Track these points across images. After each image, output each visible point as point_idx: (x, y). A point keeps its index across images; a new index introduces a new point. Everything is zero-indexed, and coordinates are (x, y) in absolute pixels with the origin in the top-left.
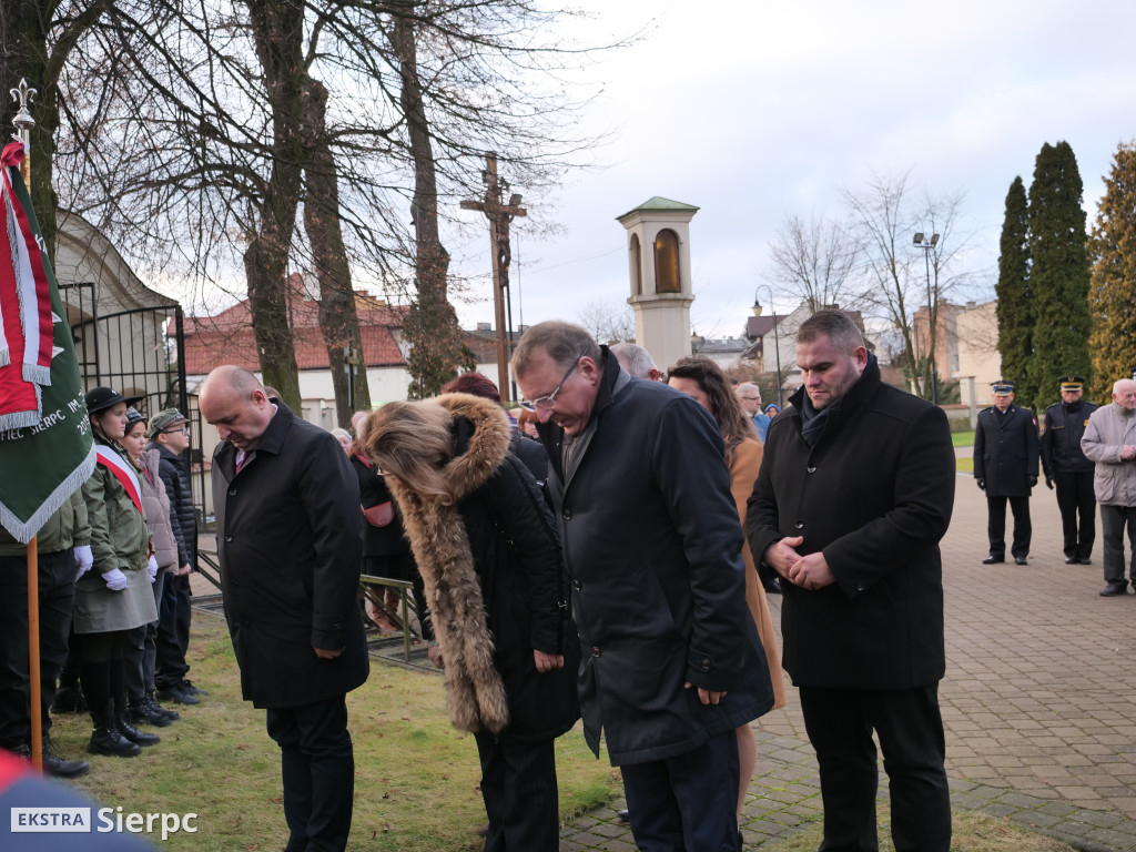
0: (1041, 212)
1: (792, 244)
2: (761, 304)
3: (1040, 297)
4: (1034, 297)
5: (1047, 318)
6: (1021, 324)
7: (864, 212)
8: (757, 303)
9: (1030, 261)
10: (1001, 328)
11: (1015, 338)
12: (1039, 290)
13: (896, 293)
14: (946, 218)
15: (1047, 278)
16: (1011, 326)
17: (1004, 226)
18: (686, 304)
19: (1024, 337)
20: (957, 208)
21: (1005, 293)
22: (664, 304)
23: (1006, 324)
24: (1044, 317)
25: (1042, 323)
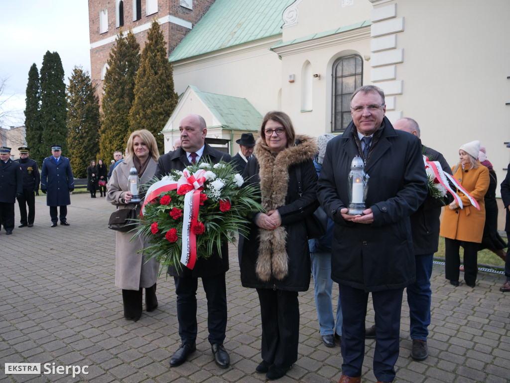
0: (46, 80)
3: (45, 118)
4: (43, 118)
5: (49, 128)
6: (37, 129)
9: (40, 102)
10: (27, 131)
11: (34, 135)
12: (45, 115)
15: (49, 110)
16: (32, 130)
17: (28, 85)
19: (38, 135)
21: (29, 115)
24: (47, 127)
25: (46, 130)
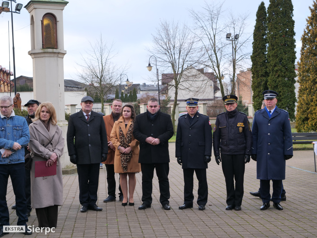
0: (273, 20)
1: (164, 36)
2: (151, 65)
3: (271, 62)
4: (269, 62)
5: (274, 73)
6: (262, 76)
7: (201, 22)
8: (149, 65)
9: (267, 45)
10: (253, 77)
11: (259, 83)
12: (271, 58)
13: (216, 62)
14: (240, 26)
15: (275, 53)
16: (258, 77)
17: (255, 27)
18: (60, 56)
19: (264, 82)
20: (245, 22)
21: (255, 60)
22: (46, 55)
23: (255, 75)
24: (273, 73)
25: (272, 75)
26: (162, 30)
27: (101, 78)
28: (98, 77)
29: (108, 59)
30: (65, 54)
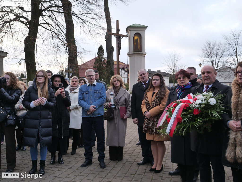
7: (229, 41)
8: (200, 63)
22: (135, 55)
26: (206, 45)
27: (174, 70)
28: (172, 70)
29: (177, 60)
30: (146, 54)
